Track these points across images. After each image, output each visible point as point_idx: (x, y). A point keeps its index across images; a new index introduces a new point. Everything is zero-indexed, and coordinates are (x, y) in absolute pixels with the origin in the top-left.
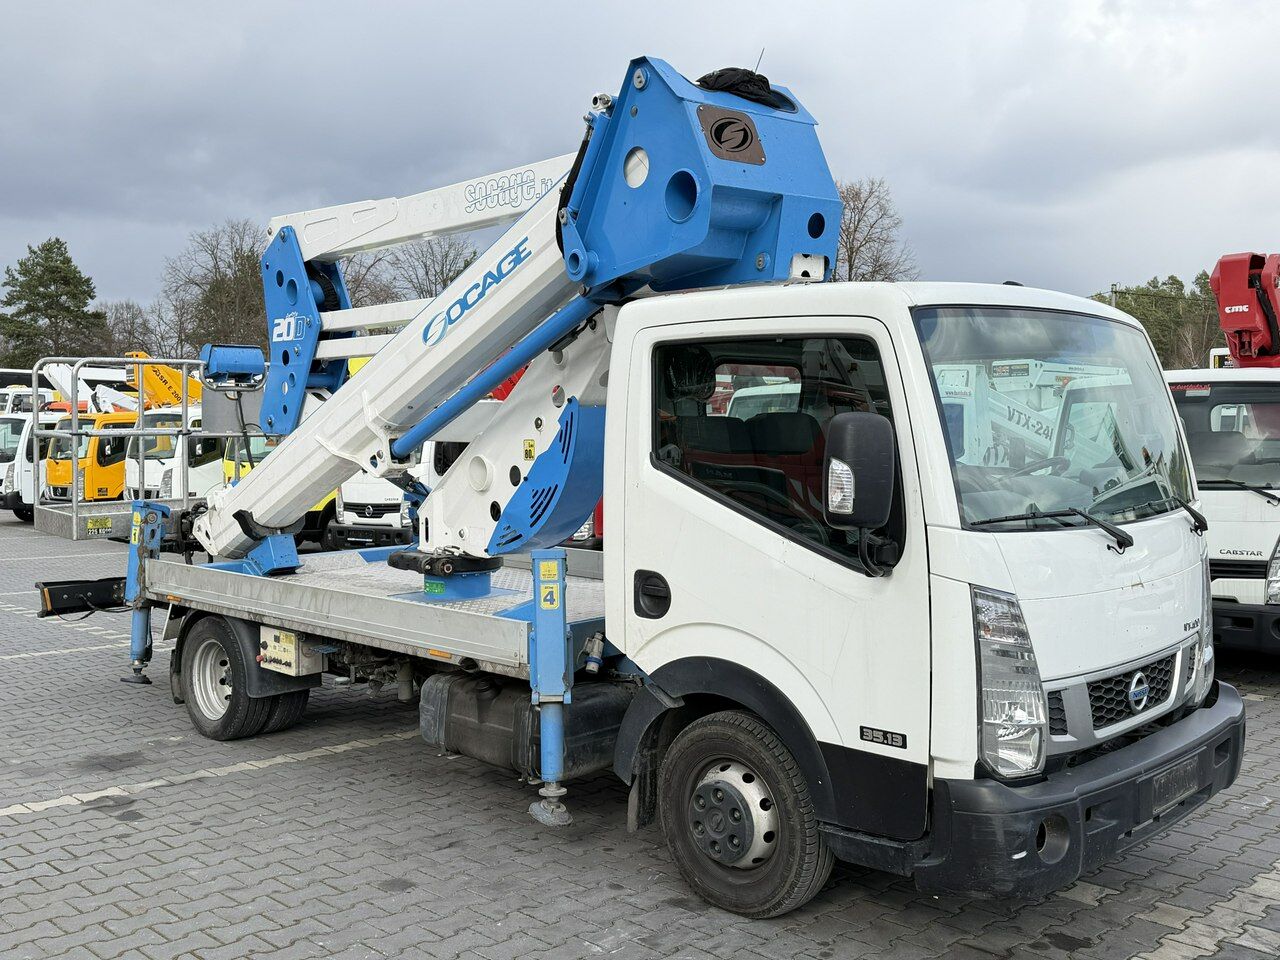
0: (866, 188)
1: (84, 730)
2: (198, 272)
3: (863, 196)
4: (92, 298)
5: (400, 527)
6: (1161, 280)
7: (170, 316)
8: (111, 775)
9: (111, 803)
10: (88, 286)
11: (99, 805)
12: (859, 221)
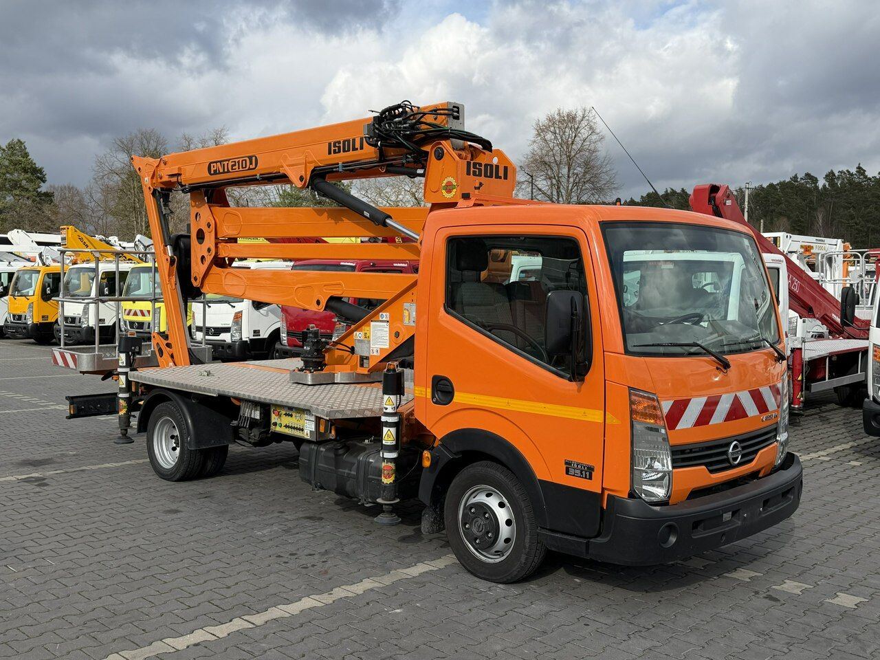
0: (580, 114)
1: (22, 448)
2: (118, 165)
3: (578, 119)
4: (44, 182)
5: (230, 342)
6: (799, 176)
7: (98, 196)
8: (35, 468)
9: (33, 479)
10: (41, 173)
11: (27, 480)
12: (575, 136)
